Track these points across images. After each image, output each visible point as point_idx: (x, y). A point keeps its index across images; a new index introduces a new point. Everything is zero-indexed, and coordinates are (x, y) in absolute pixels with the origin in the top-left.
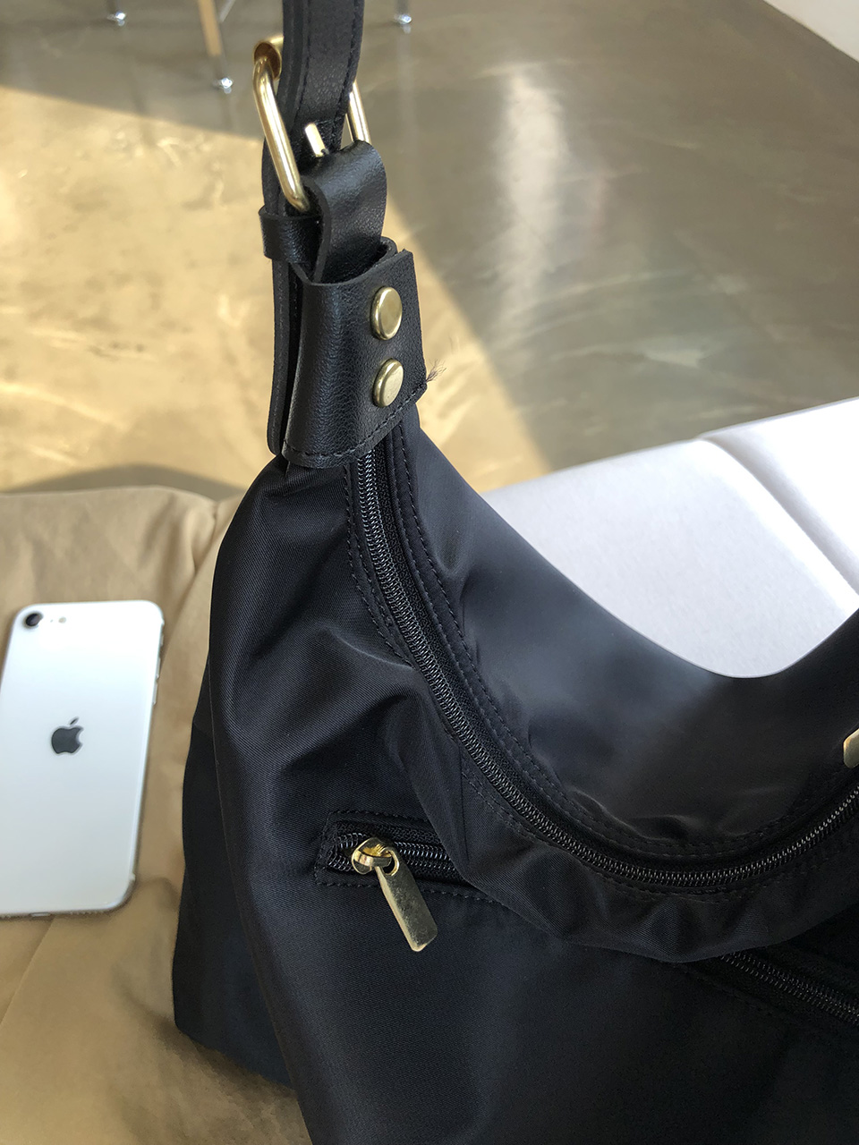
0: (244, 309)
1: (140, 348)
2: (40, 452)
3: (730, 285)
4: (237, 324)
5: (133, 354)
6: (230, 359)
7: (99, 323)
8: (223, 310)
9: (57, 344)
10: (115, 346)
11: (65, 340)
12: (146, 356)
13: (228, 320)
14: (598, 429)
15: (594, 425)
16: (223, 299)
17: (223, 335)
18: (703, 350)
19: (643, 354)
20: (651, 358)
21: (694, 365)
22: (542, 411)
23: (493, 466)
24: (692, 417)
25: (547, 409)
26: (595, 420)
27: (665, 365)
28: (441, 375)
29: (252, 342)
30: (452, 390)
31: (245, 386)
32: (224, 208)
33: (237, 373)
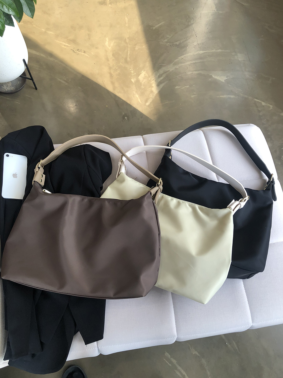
0: (112, 45)
1: (84, 52)
2: (59, 80)
3: (240, 57)
4: (110, 48)
5: (83, 54)
6: (108, 60)
7: (74, 41)
8: (107, 43)
9: (63, 47)
10: (78, 50)
11: (65, 46)
12: (86, 55)
13: (108, 46)
14: (195, 96)
15: (194, 95)
16: (107, 39)
17: (106, 51)
18: (227, 77)
19: (212, 76)
20: (213, 77)
21: (224, 81)
22: (182, 88)
23: (167, 102)
24: (218, 97)
25: (184, 88)
26: (194, 93)
27: (216, 80)
28: (159, 73)
29: (113, 55)
30: (162, 78)
31: (110, 68)
32: (110, 5)
33: (109, 64)
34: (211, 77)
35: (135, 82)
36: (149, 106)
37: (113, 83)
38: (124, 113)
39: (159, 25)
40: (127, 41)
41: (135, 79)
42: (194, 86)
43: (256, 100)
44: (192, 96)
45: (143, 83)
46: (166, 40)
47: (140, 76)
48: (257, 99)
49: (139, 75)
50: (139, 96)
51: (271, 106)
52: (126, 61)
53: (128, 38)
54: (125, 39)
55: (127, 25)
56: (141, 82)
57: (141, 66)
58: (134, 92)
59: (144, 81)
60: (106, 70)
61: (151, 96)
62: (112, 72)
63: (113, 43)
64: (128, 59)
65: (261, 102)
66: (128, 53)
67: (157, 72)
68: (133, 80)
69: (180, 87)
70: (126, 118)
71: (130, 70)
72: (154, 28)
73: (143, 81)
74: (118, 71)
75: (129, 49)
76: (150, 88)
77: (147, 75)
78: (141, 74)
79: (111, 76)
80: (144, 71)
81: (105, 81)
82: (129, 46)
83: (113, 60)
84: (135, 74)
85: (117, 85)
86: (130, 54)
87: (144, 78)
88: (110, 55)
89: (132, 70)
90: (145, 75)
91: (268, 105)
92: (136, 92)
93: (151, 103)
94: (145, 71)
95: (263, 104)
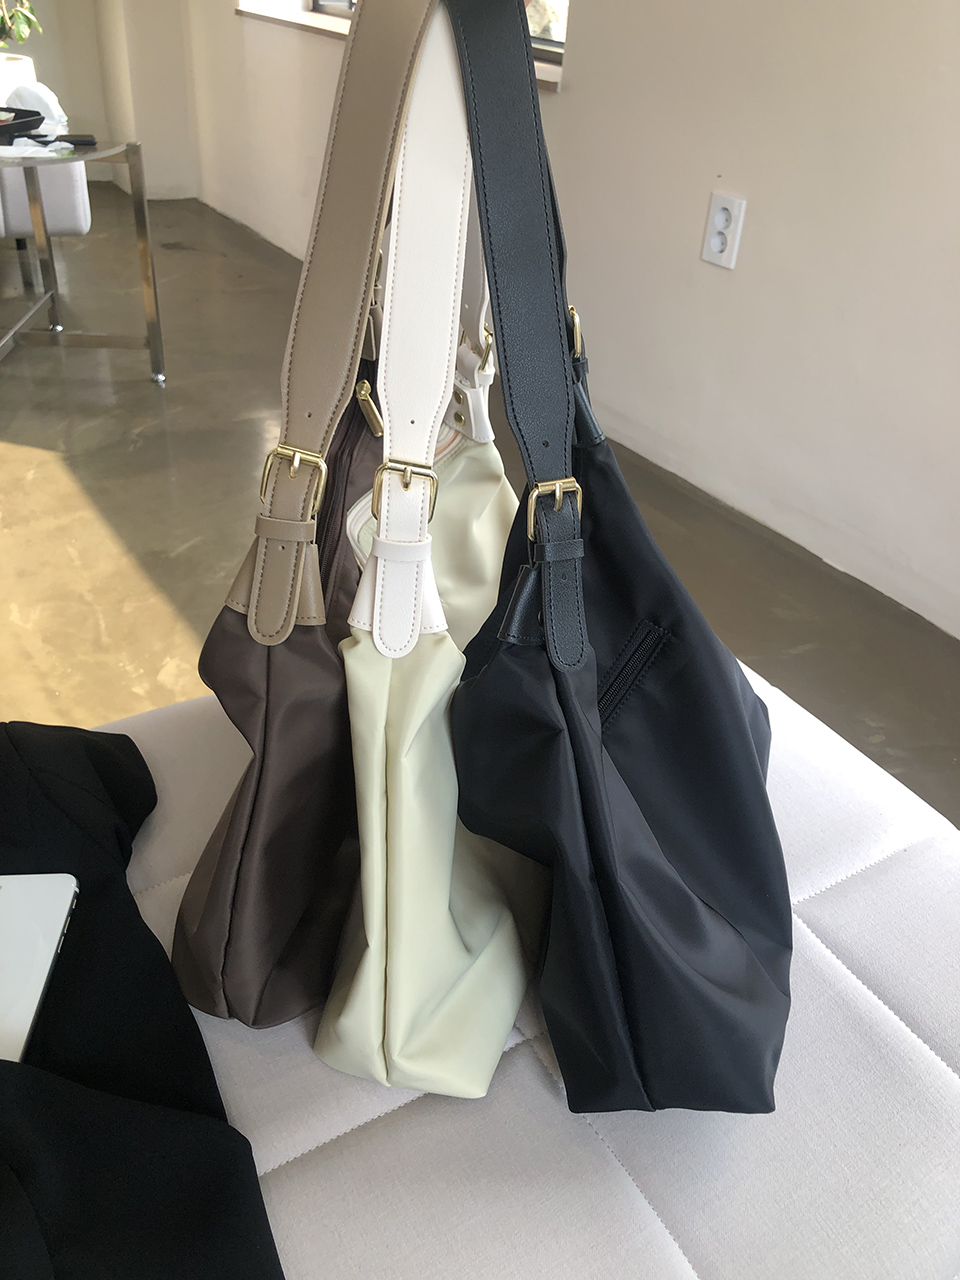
0: (35, 614)
4: (29, 626)
6: (28, 656)
8: (15, 616)
13: (21, 623)
16: (14, 607)
17: (17, 636)
29: (46, 640)
31: (43, 676)
32: (6, 531)
33: (35, 667)
35: (147, 692)
39: (187, 545)
40: (89, 598)
41: (146, 685)
46: (222, 574)
47: (161, 673)
49: (157, 672)
52: (97, 645)
53: (89, 591)
54: (81, 596)
55: (77, 563)
57: (157, 647)
60: (25, 684)
62: (52, 684)
63: (38, 612)
64: (105, 639)
66: (100, 625)
68: (138, 690)
71: (121, 665)
72: (173, 555)
74: (77, 678)
75: (101, 616)
78: (165, 669)
79: (52, 695)
80: (172, 659)
82: (98, 608)
83: (49, 653)
84: (142, 671)
86: (107, 627)
88: (34, 643)
89: (127, 663)
90: (178, 666)
94: (177, 659)
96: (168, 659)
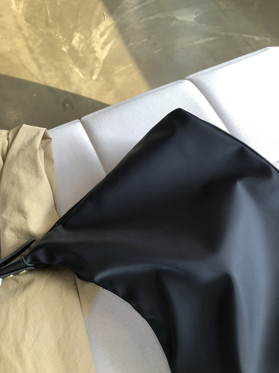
0: (21, 6)
4: (19, 12)
6: (20, 28)
8: (14, 6)
13: (16, 10)
14: (159, 50)
15: (157, 49)
17: (15, 17)
18: (196, 14)
19: (174, 17)
20: (178, 18)
21: (193, 21)
22: (139, 44)
23: (122, 69)
24: (192, 44)
25: (140, 43)
26: (158, 47)
27: (182, 21)
28: (100, 30)
29: (27, 20)
30: (105, 37)
31: (27, 39)
33: (23, 34)
34: (174, 19)
35: (68, 51)
36: (97, 80)
37: (36, 60)
38: (62, 100)
41: (67, 47)
42: (154, 36)
43: (245, 36)
44: (156, 52)
45: (80, 49)
47: (73, 41)
48: (246, 34)
49: (71, 39)
50: (79, 70)
51: (268, 39)
52: (48, 25)
56: (76, 49)
57: (71, 26)
58: (70, 65)
59: (81, 47)
60: (20, 43)
61: (97, 66)
62: (31, 44)
63: (22, 4)
64: (50, 21)
65: (252, 37)
66: (47, 12)
67: (96, 29)
68: (64, 49)
69: (135, 43)
70: (67, 105)
71: (57, 35)
73: (79, 47)
74: (40, 41)
75: (48, 7)
76: (92, 54)
77: (82, 37)
78: (74, 38)
79: (31, 50)
80: (77, 33)
81: (23, 60)
82: (47, 2)
83: (28, 27)
84: (65, 39)
85: (42, 61)
86: (50, 13)
87: (80, 43)
88: (22, 21)
89: (60, 34)
90: (80, 37)
91: (264, 38)
92: (73, 65)
93: (99, 75)
94: (79, 33)
95: (257, 38)
96: (76, 33)
